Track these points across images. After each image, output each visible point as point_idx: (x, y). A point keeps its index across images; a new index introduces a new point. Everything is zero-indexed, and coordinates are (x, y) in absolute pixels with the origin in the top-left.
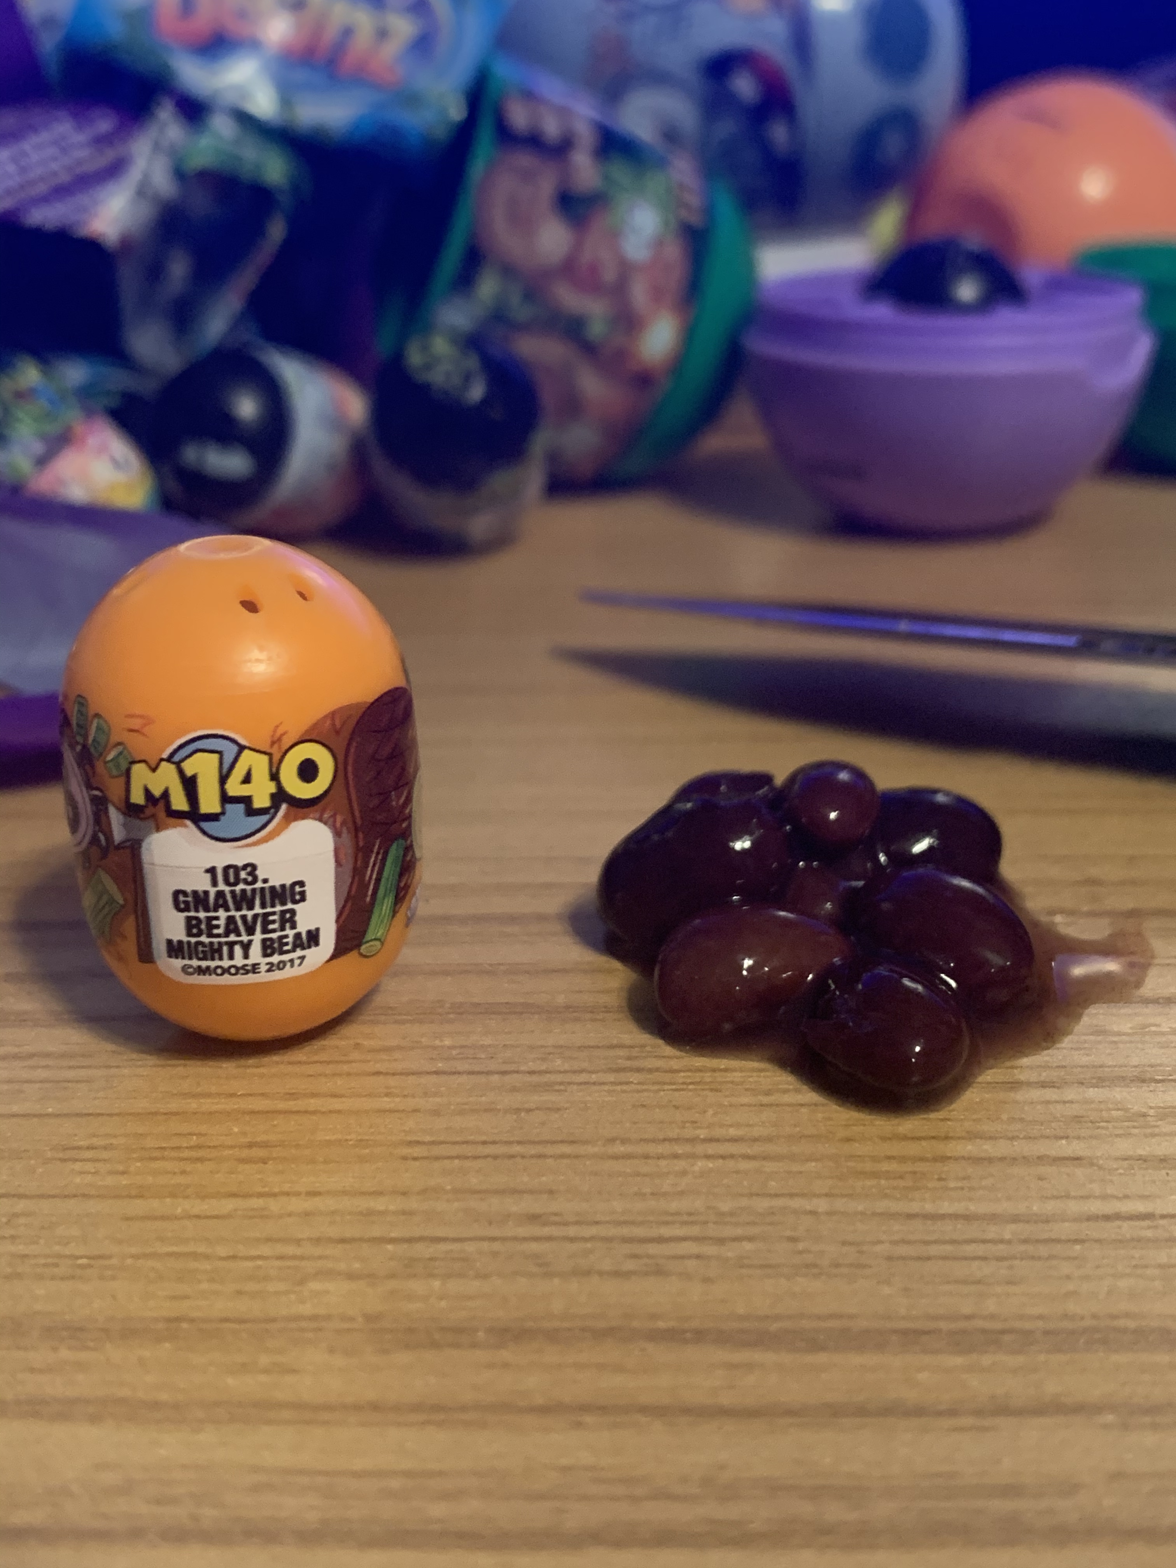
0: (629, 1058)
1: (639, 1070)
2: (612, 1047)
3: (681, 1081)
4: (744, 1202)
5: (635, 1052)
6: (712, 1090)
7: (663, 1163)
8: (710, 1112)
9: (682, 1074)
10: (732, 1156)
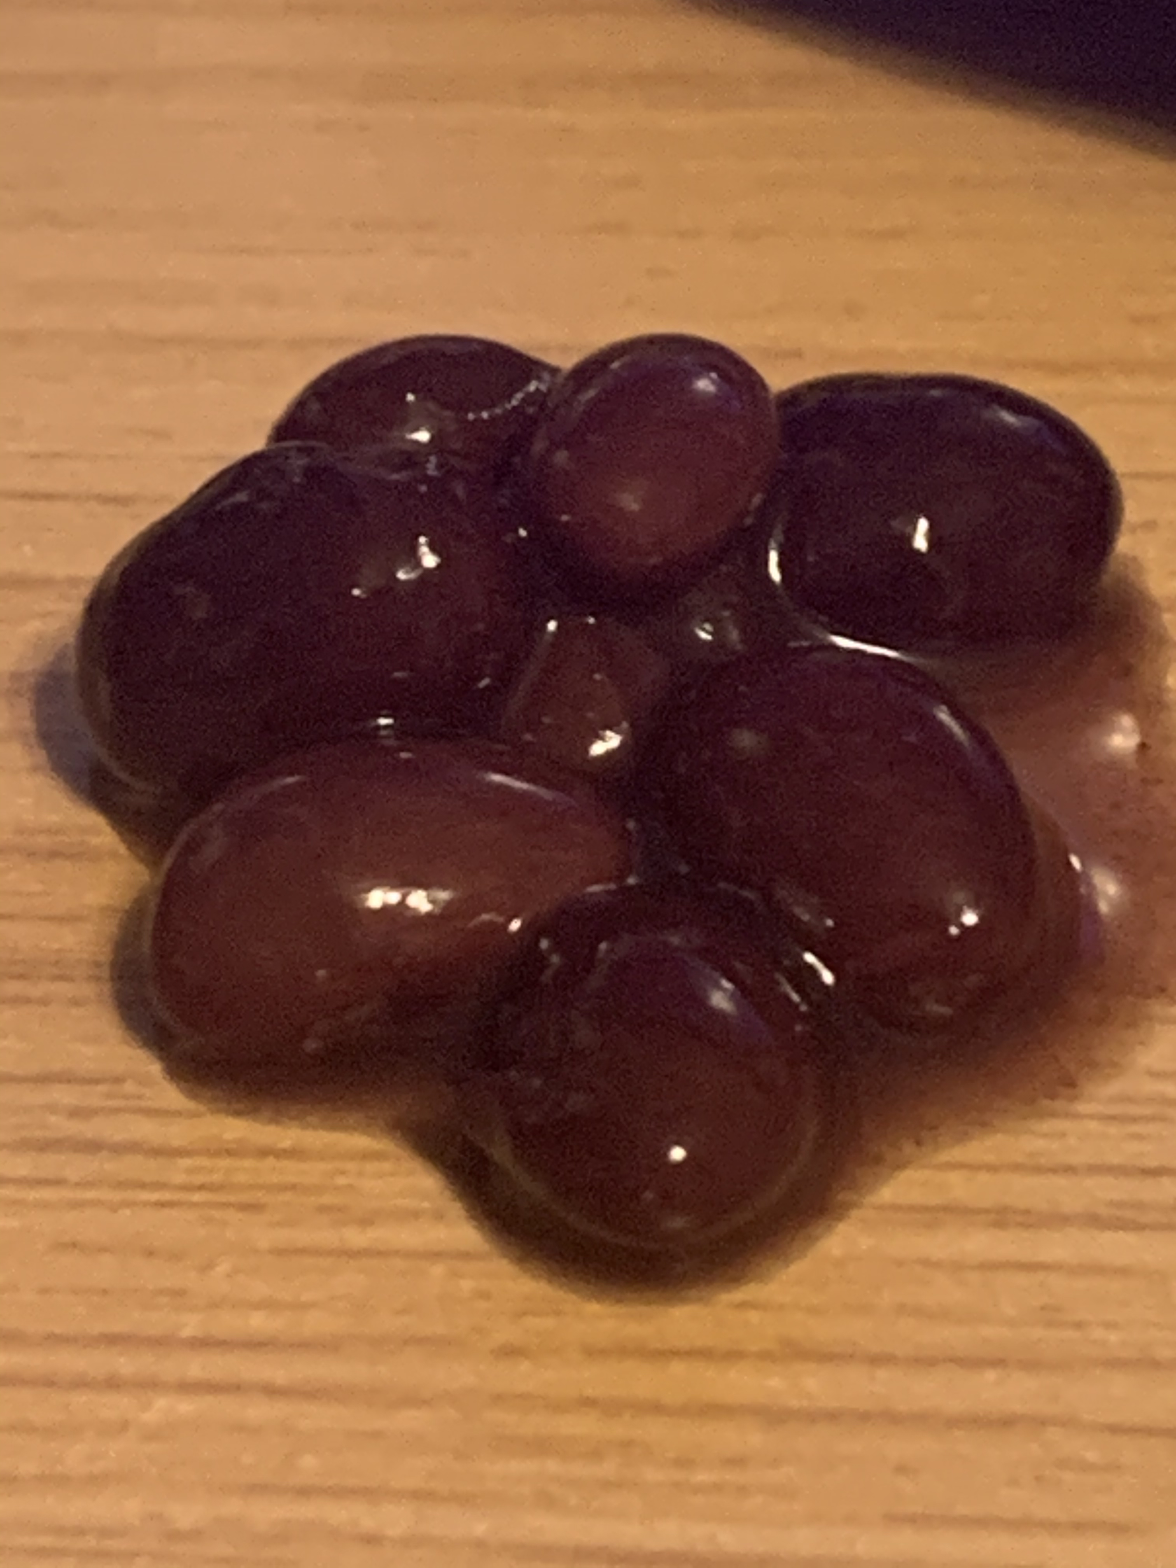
0: (75, 1113)
1: (93, 1147)
2: (44, 1079)
3: (179, 1178)
4: (233, 1507)
5: (94, 1097)
6: (244, 1207)
7: (80, 1400)
8: (223, 1267)
9: (185, 1162)
10: (235, 1388)
